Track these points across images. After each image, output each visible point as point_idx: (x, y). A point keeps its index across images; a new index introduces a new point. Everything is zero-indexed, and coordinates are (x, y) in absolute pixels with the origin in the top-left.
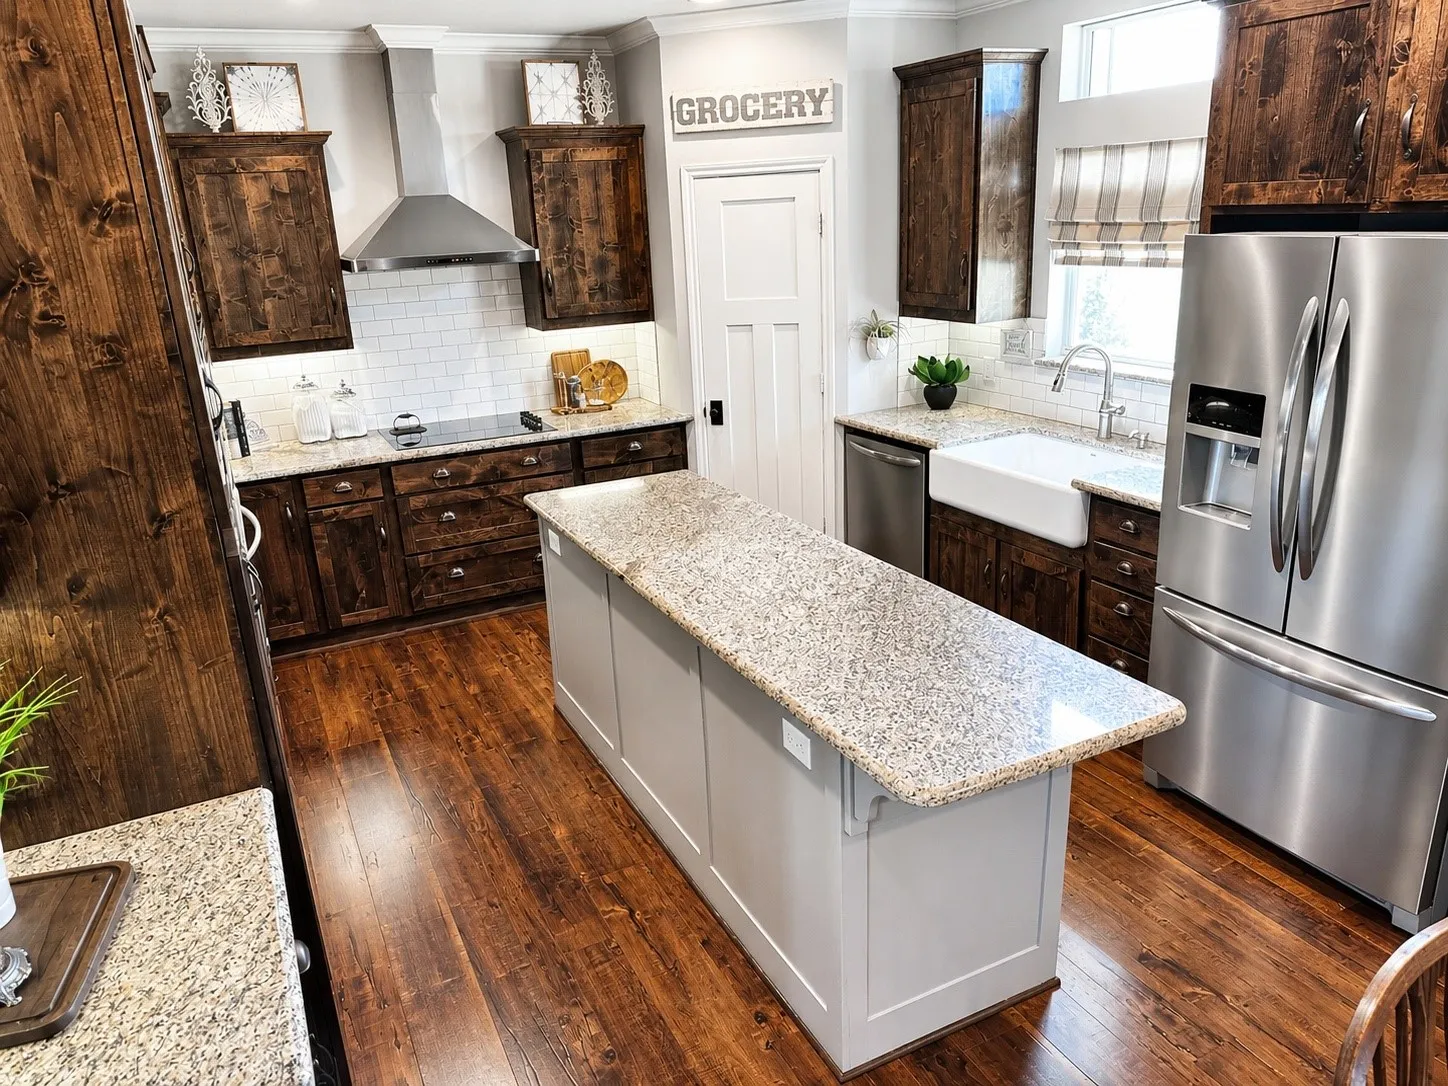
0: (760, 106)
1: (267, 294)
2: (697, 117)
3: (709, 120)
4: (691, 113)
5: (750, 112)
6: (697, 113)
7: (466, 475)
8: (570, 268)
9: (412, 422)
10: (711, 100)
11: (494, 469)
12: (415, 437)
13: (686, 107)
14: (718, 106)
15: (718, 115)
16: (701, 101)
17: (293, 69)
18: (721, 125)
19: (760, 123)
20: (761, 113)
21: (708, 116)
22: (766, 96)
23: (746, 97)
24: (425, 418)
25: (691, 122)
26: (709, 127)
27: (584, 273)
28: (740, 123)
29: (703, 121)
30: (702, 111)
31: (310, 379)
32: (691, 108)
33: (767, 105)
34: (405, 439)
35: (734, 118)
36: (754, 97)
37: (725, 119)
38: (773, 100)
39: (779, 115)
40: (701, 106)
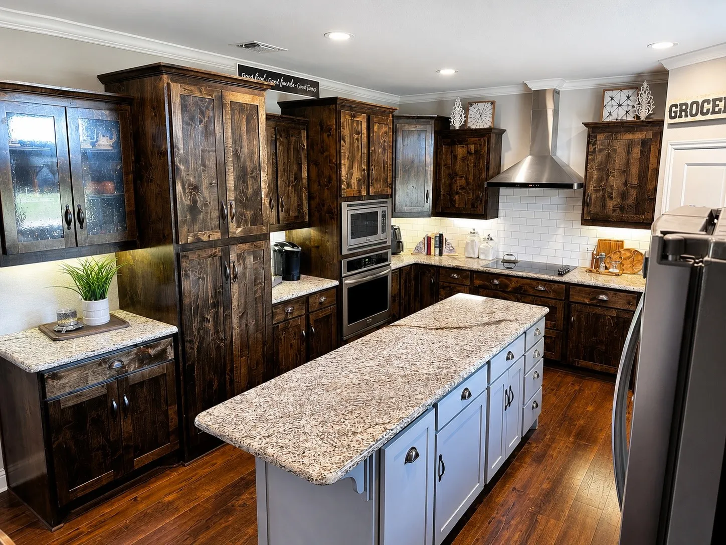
0: (710, 106)
1: (457, 193)
2: (678, 115)
3: (684, 116)
4: (676, 112)
5: (705, 111)
6: (678, 112)
7: (507, 286)
8: (603, 195)
9: (512, 258)
10: (686, 104)
11: (521, 287)
12: (512, 265)
13: (674, 109)
14: (689, 108)
15: (688, 114)
16: (681, 105)
17: (493, 103)
18: (690, 119)
19: (710, 117)
20: (711, 111)
21: (683, 114)
22: (714, 100)
23: (704, 102)
24: (520, 258)
25: (674, 118)
26: (683, 119)
27: (611, 198)
28: (699, 117)
29: (680, 116)
30: (681, 111)
31: (476, 231)
32: (676, 110)
33: (715, 106)
34: (506, 265)
35: (696, 114)
36: (708, 101)
37: (692, 115)
38: (717, 102)
39: (719, 112)
40: (681, 108)
